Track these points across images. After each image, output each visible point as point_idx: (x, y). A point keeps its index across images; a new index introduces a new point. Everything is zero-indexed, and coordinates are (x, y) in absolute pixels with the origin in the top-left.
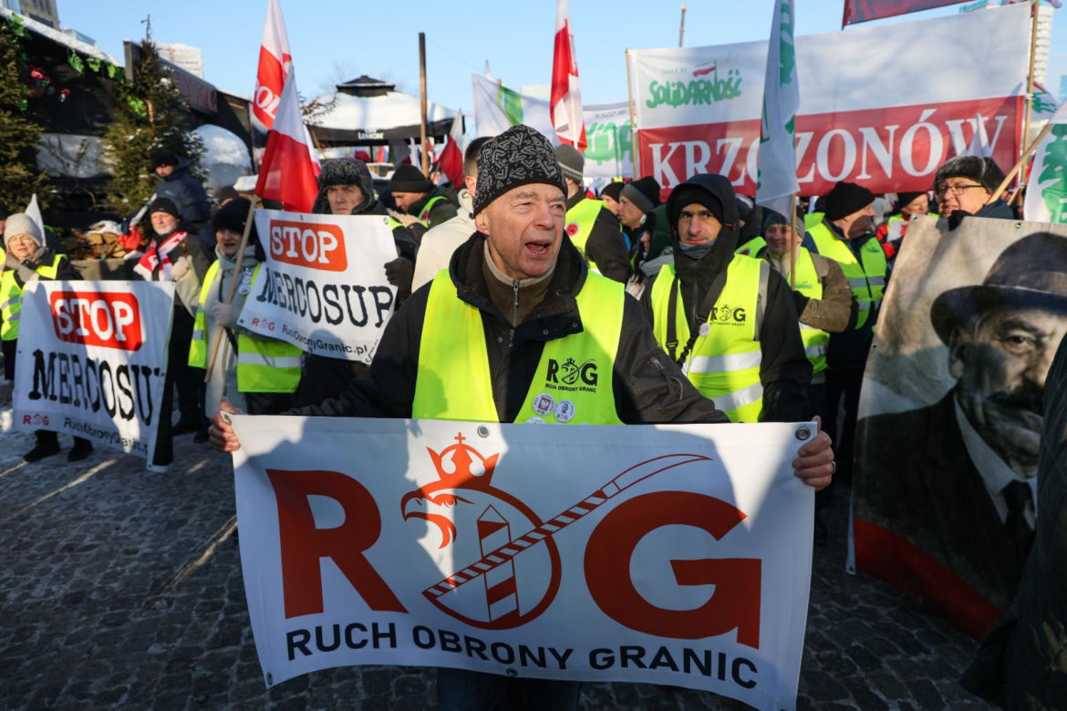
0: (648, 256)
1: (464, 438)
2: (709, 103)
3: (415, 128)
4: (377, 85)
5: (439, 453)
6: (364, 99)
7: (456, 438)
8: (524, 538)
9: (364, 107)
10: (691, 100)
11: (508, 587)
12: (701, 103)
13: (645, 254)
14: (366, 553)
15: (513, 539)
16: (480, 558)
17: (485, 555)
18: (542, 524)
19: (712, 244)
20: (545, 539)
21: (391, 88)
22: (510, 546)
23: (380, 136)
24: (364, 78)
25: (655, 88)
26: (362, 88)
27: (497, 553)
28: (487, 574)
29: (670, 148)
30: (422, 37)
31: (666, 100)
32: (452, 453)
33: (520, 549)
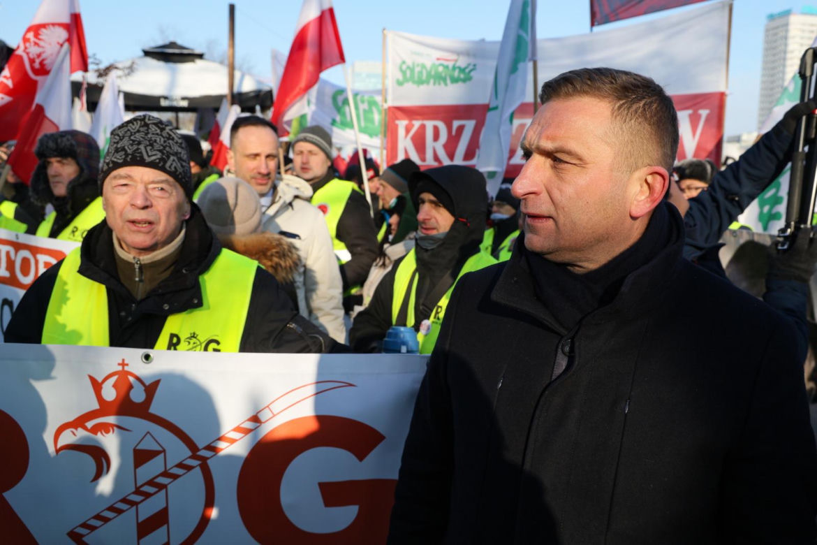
0: (393, 240)
1: (127, 365)
2: (446, 84)
3: (220, 98)
4: (185, 52)
5: (100, 380)
6: (171, 65)
7: (119, 364)
8: (180, 465)
9: (174, 74)
10: (432, 81)
11: (161, 518)
12: (439, 84)
13: (391, 237)
14: (7, 495)
15: (168, 467)
16: (134, 490)
17: (138, 485)
18: (198, 450)
19: (442, 237)
20: (200, 465)
21: (201, 56)
22: (165, 474)
23: (185, 104)
24: (173, 45)
25: (404, 67)
26: (169, 54)
27: (151, 483)
28: (140, 506)
29: (413, 125)
30: (232, 9)
31: (412, 79)
32: (113, 379)
33: (175, 477)
